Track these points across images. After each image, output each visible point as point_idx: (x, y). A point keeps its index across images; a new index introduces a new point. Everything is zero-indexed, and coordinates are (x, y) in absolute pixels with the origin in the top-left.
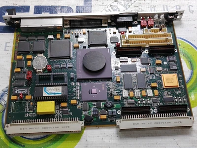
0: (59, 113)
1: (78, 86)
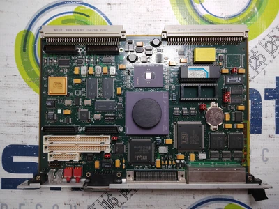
1: (168, 85)
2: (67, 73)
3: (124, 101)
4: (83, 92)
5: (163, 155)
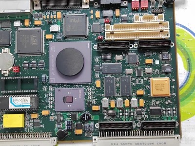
0: (30, 126)
1: (50, 91)
2: (151, 101)
3: (94, 74)
4: (134, 81)
5: (55, 23)
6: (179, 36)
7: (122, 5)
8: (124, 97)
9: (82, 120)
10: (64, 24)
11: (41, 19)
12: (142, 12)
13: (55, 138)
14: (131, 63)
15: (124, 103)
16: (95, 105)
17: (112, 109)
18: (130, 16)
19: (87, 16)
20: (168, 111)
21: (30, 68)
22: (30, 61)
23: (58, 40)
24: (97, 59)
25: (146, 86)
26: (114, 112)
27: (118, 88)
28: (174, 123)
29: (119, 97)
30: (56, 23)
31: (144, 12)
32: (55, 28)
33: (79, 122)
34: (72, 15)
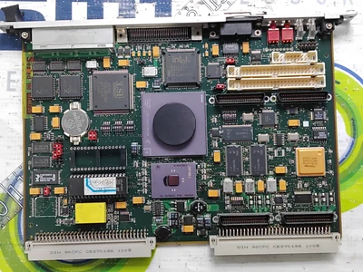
1: (144, 167)
2: (297, 182)
3: (210, 142)
4: (272, 153)
5: (149, 64)
6: (339, 83)
7: (253, 36)
8: (256, 177)
9: (193, 211)
10: (163, 64)
11: (128, 57)
12: (282, 47)
13: (154, 239)
14: (266, 126)
15: (256, 186)
16: (212, 189)
17: (238, 195)
18: (265, 53)
19: (198, 52)
20: (322, 197)
21: (114, 132)
22: (113, 123)
23: (154, 90)
24: (214, 120)
25: (289, 160)
26: (242, 198)
27: (246, 163)
28: (332, 215)
29: (248, 177)
30: (152, 64)
31: (286, 47)
32: (150, 71)
33: (188, 215)
34: (176, 50)
